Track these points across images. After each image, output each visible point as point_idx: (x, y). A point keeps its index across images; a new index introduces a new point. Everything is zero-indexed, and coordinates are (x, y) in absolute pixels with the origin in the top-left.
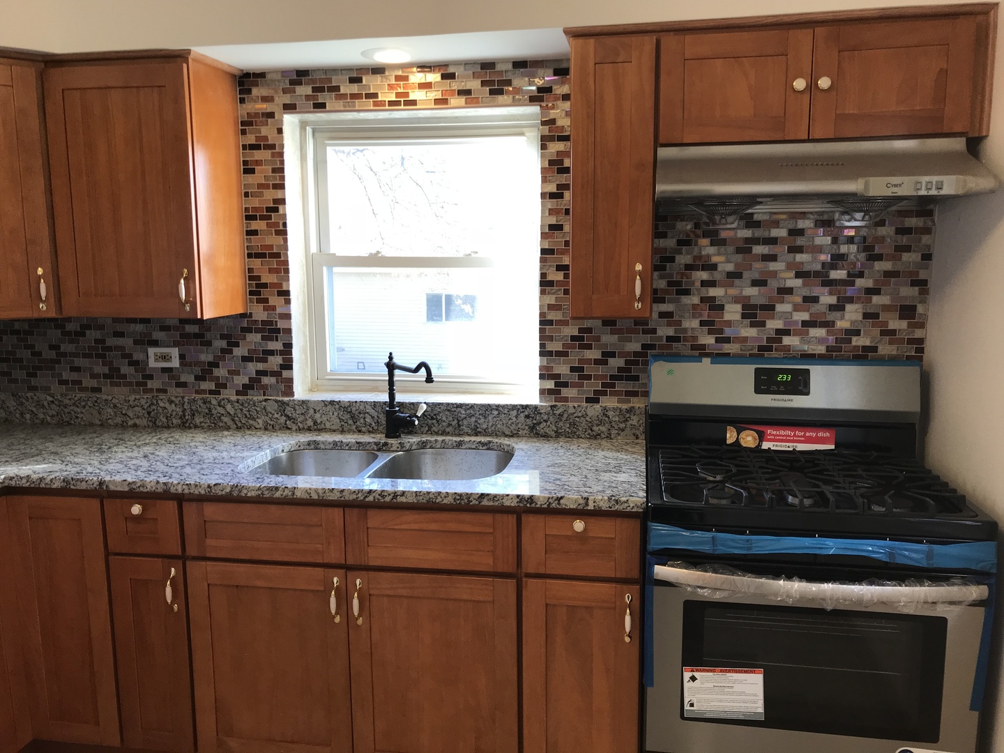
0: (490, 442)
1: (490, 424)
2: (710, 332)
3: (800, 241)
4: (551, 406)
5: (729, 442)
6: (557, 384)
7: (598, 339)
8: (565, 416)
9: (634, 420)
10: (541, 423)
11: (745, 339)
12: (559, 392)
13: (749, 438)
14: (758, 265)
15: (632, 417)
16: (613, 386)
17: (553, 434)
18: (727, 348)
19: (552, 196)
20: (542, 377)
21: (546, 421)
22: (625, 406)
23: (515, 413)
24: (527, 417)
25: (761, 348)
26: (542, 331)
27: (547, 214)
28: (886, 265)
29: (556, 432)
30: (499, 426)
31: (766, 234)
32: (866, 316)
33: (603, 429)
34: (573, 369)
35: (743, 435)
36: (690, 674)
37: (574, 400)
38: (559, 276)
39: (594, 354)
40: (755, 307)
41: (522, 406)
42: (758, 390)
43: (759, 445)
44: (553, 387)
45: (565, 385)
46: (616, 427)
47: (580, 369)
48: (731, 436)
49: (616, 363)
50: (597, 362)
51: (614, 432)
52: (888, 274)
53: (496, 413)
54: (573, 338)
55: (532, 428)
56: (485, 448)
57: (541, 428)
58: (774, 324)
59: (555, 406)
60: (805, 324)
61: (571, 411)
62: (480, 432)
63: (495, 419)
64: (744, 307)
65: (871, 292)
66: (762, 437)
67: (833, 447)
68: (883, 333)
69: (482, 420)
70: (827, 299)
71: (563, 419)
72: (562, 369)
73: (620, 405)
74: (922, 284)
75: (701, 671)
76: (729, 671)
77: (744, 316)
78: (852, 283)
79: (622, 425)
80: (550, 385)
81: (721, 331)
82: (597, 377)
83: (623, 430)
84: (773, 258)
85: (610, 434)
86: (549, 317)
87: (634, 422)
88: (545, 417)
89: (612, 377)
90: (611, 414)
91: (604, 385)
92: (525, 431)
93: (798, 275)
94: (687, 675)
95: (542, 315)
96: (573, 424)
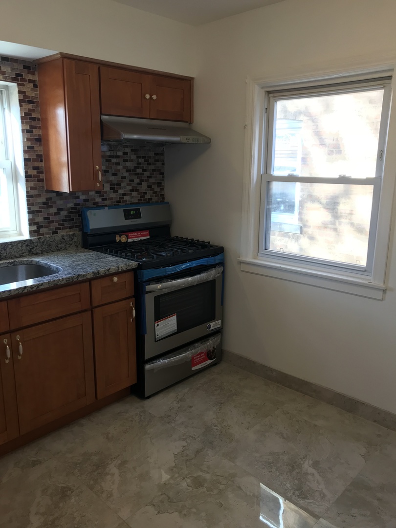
0: (14, 261)
1: (8, 253)
2: (100, 196)
3: (126, 157)
4: (38, 238)
5: (117, 241)
6: (38, 227)
7: (55, 203)
8: (45, 242)
9: (75, 239)
10: (34, 248)
11: (111, 199)
12: (39, 231)
13: (124, 238)
14: (114, 167)
15: (75, 238)
16: (63, 225)
17: (40, 252)
18: (106, 203)
19: (28, 131)
20: (30, 224)
21: (36, 246)
22: (71, 233)
23: (20, 245)
24: (27, 246)
25: (118, 202)
26: (28, 201)
27: (26, 140)
28: (152, 167)
29: (42, 251)
30: (13, 253)
31: (115, 154)
32: (149, 187)
33: (63, 245)
34: (45, 219)
35: (122, 237)
36: (157, 324)
37: (47, 234)
38: (35, 172)
39: (53, 210)
40: (114, 185)
41: (24, 240)
42: (126, 219)
43: (127, 241)
44: (36, 229)
45: (42, 227)
46: (68, 243)
47: (48, 218)
48: (118, 239)
49: (64, 213)
50: (56, 214)
51: (67, 246)
52: (154, 170)
53: (10, 246)
54: (44, 203)
55: (30, 251)
56: (12, 265)
57: (34, 251)
58: (121, 191)
59: (40, 238)
60: (131, 191)
61: (48, 239)
62: (3, 258)
63: (10, 250)
64: (111, 185)
65: (149, 177)
66: (128, 237)
67: (149, 237)
68: (154, 193)
69: (3, 251)
70: (137, 181)
71: (45, 244)
72: (40, 219)
73: (69, 233)
74: (162, 174)
75: (159, 322)
76: (168, 318)
77: (111, 189)
78: (143, 174)
79: (71, 242)
80: (35, 228)
81: (103, 196)
82: (57, 221)
83: (71, 244)
84: (118, 164)
85: (66, 247)
86: (31, 194)
87: (75, 240)
88: (36, 244)
89: (63, 221)
90: (65, 238)
91: (59, 225)
92: (26, 253)
93: (128, 171)
94: (156, 324)
95: (27, 192)
96: (49, 246)
